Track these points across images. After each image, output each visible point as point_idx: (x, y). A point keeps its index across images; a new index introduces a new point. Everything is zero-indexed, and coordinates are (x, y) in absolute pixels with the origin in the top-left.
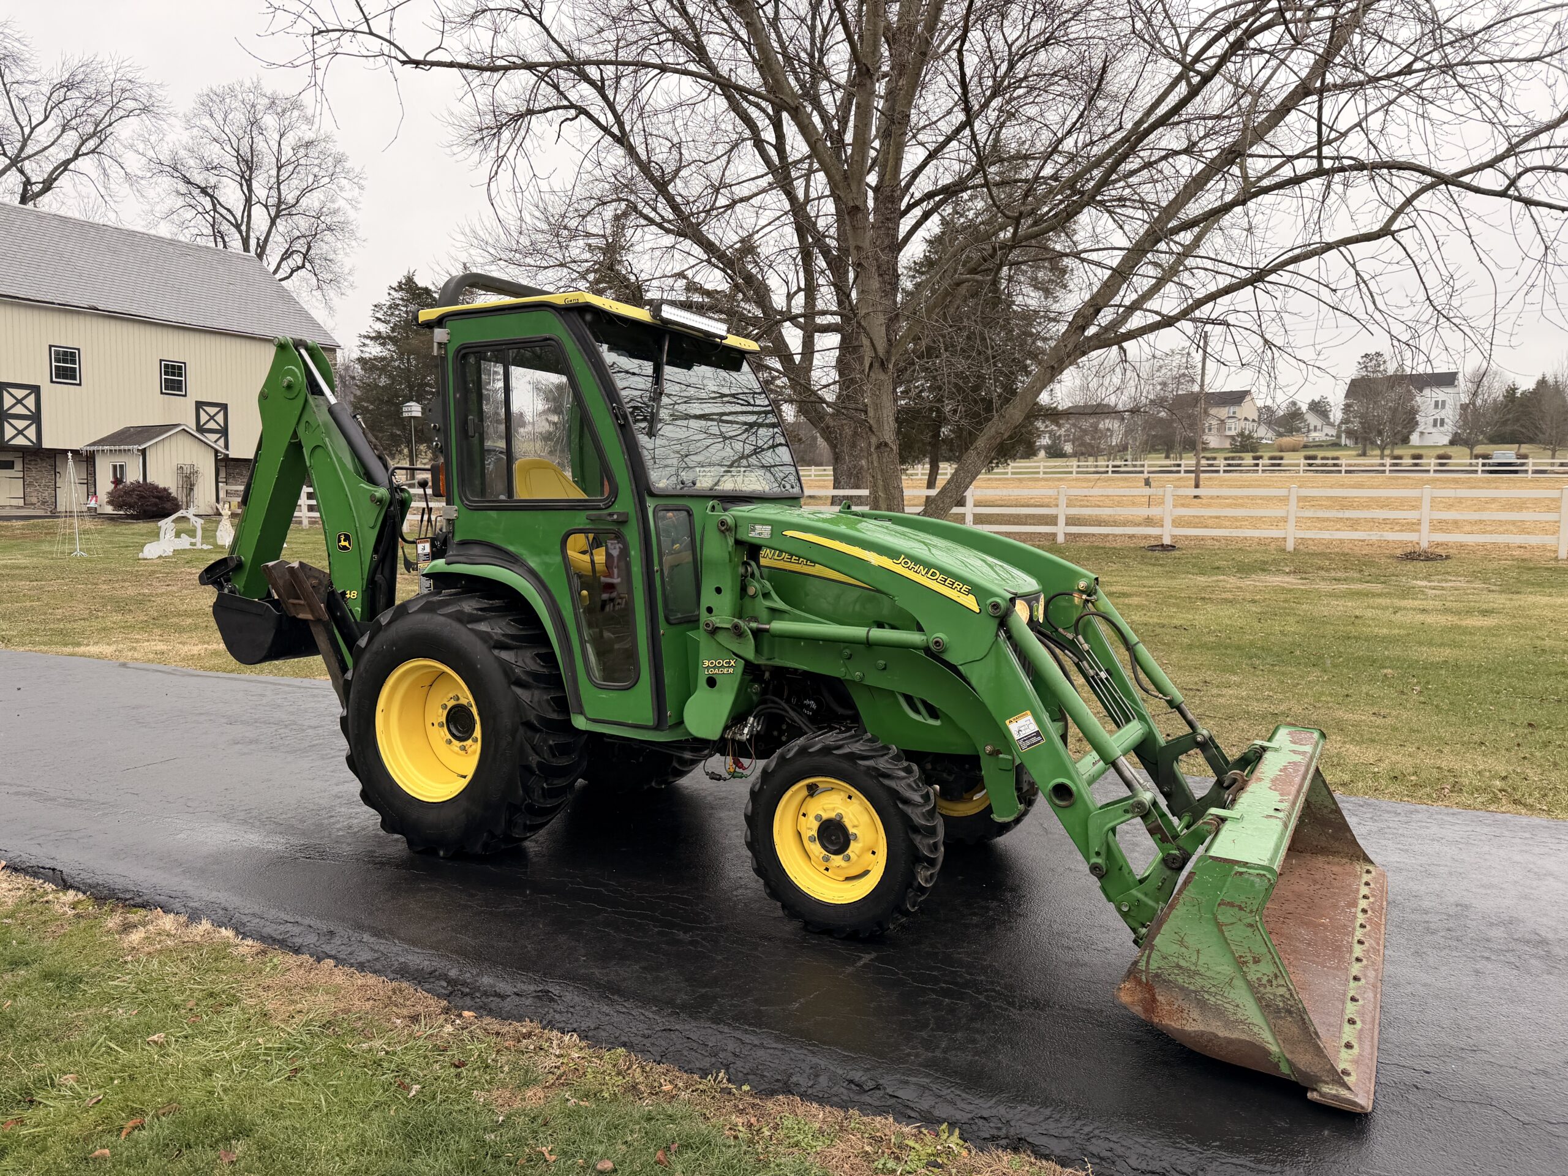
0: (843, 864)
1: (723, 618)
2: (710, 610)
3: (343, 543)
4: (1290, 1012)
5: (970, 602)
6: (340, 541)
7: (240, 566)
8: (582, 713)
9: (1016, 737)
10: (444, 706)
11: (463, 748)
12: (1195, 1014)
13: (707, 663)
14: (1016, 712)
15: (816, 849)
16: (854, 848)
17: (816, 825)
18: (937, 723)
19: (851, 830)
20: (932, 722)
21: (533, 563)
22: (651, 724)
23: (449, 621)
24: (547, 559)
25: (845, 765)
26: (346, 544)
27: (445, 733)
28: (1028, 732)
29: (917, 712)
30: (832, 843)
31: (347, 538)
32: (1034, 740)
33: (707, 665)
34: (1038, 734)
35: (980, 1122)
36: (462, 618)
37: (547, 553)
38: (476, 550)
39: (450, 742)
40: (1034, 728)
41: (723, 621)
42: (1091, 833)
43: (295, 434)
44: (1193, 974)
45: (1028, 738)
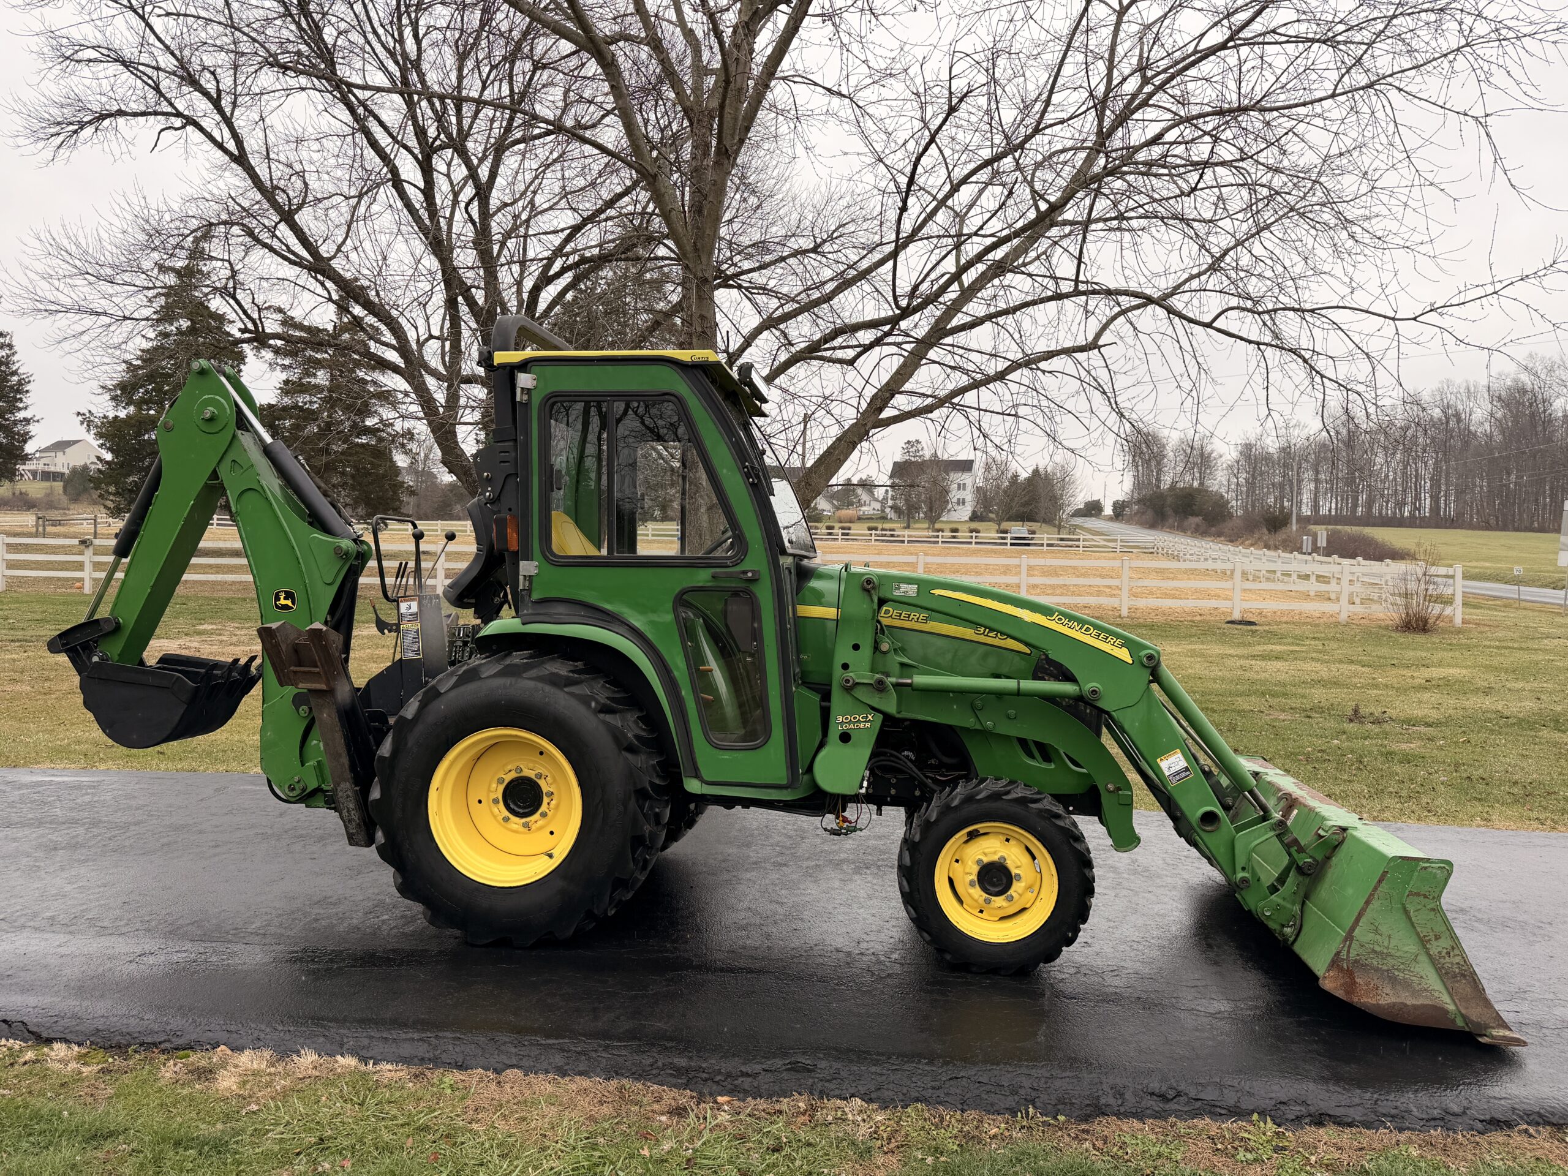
0: (1005, 904)
1: (861, 673)
2: (845, 666)
3: (282, 602)
4: (1463, 976)
5: (1124, 654)
6: (277, 598)
7: (118, 628)
8: (697, 775)
9: (1167, 773)
10: (501, 781)
11: (527, 826)
12: (1387, 990)
13: (841, 719)
14: (1166, 751)
15: (977, 893)
16: (1017, 888)
17: (975, 869)
18: (1053, 766)
19: (1014, 871)
20: (1045, 765)
21: (637, 622)
22: (784, 782)
23: (540, 685)
24: (655, 617)
25: (1017, 809)
26: (289, 603)
27: (502, 810)
28: (1178, 768)
29: (1032, 757)
30: (994, 885)
31: (289, 595)
32: (1183, 775)
33: (840, 721)
34: (1187, 769)
35: (1282, 1107)
36: (555, 681)
37: (654, 611)
38: (561, 609)
39: (506, 819)
40: (1183, 764)
41: (863, 677)
42: (1237, 852)
43: (214, 475)
44: (1384, 956)
45: (1178, 773)
